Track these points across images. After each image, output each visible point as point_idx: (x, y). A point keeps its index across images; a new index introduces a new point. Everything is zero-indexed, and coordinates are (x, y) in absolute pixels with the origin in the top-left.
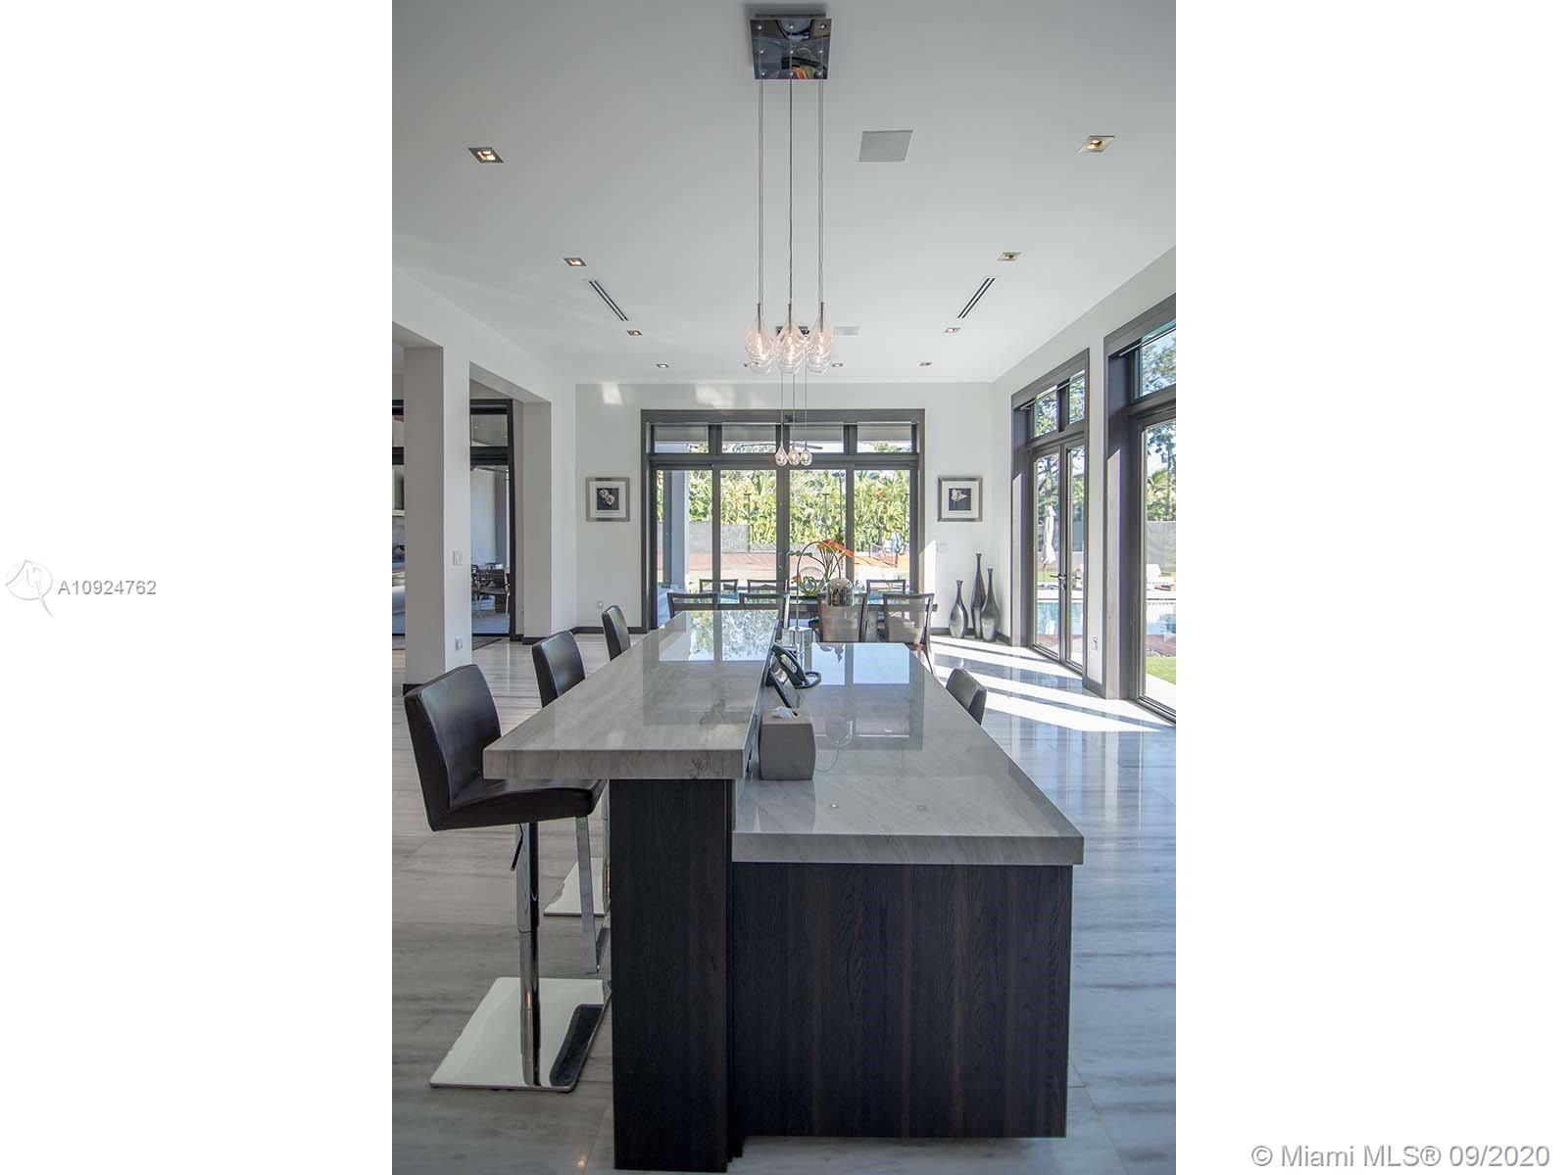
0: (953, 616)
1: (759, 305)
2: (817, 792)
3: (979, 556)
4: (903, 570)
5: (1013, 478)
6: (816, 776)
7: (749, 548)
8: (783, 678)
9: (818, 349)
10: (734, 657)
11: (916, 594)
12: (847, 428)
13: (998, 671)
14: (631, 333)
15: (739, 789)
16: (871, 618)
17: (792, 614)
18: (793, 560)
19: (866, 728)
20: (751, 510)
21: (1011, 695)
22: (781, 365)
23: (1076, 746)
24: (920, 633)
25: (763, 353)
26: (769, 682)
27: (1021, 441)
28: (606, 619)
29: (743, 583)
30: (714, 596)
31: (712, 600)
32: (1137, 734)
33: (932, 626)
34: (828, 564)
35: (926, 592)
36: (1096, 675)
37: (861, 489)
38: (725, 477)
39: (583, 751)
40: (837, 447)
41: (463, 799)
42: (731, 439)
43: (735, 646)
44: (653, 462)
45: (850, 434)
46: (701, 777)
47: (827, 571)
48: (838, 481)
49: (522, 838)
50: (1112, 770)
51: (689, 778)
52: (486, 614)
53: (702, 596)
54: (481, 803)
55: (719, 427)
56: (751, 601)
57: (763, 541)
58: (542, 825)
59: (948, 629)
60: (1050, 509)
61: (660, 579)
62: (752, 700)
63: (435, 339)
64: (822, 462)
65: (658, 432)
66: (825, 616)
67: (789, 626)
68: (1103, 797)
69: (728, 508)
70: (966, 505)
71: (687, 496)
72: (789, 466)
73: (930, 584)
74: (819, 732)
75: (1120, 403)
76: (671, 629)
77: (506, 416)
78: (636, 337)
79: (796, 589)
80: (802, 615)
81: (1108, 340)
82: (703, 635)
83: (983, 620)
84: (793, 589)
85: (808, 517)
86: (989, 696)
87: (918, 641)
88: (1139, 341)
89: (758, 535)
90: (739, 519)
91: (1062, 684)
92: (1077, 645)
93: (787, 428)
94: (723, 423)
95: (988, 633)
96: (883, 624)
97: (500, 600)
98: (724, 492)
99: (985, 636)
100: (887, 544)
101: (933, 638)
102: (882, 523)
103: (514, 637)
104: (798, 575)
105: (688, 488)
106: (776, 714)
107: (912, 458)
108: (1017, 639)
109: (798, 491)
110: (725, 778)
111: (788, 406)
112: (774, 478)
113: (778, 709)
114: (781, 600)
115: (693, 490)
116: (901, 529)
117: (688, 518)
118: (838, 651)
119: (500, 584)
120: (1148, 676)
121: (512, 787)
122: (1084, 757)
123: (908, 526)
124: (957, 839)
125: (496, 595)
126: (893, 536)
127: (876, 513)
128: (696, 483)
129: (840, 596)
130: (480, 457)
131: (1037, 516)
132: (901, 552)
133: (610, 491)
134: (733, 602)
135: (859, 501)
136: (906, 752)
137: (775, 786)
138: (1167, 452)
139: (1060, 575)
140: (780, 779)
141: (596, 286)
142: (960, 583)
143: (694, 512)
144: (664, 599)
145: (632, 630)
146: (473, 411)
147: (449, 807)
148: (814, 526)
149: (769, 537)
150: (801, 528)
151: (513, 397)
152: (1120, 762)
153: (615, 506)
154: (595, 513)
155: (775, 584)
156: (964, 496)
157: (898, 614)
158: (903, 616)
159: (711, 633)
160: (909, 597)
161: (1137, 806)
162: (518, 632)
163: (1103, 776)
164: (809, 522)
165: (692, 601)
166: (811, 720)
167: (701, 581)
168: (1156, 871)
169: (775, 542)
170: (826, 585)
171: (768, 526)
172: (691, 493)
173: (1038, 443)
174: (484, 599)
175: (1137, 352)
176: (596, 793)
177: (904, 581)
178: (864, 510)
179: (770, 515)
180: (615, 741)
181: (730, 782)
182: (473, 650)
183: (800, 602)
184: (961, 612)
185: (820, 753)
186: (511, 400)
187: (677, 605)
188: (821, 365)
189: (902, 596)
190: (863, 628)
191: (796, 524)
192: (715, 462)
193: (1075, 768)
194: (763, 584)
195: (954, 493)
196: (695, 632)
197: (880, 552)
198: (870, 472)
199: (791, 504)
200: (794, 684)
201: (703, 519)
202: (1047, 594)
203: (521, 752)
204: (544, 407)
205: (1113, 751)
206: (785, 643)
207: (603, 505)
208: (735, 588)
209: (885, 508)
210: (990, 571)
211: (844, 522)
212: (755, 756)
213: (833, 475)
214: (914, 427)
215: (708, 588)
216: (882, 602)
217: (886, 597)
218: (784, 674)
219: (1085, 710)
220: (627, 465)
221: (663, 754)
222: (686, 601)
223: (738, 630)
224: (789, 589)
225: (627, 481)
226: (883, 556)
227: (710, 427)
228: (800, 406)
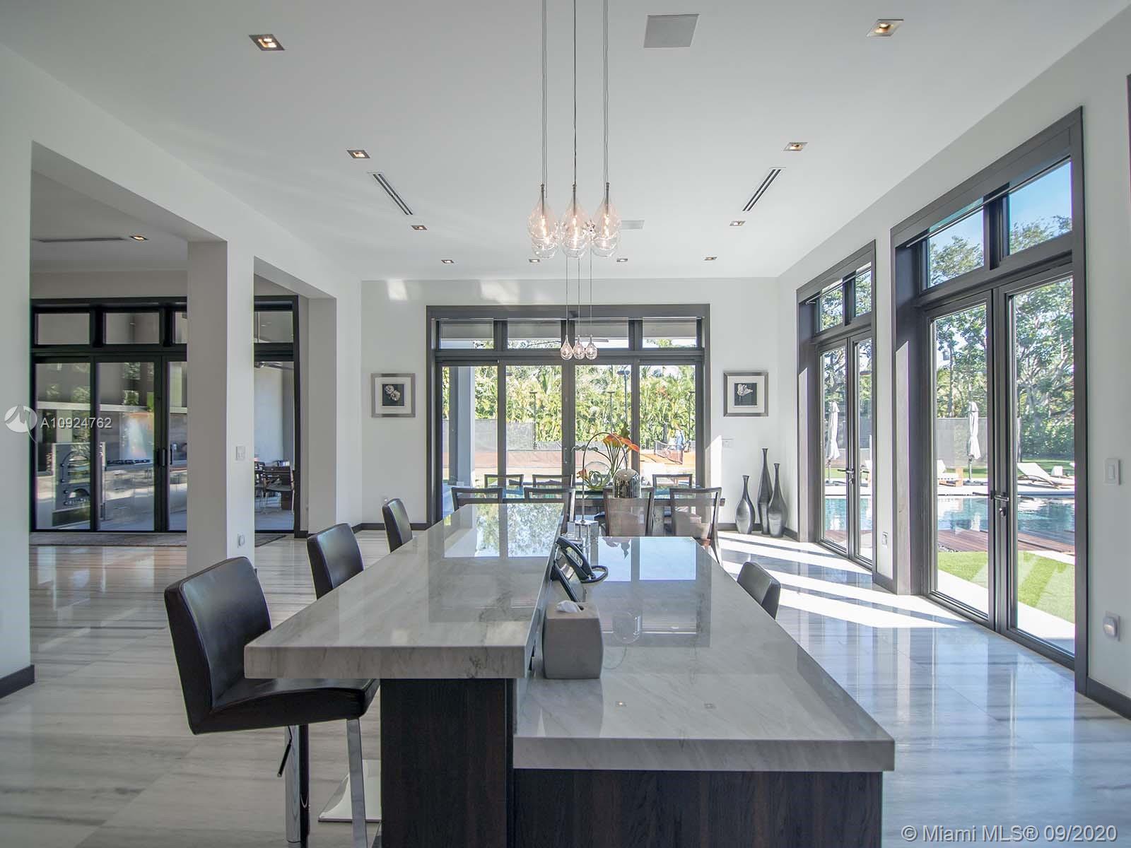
0: (740, 511)
1: (543, 185)
2: (606, 693)
3: (765, 451)
4: (689, 465)
5: (799, 371)
6: (604, 675)
7: (535, 445)
8: (570, 574)
9: (604, 231)
10: (520, 554)
11: (702, 489)
12: (632, 323)
13: (786, 566)
14: (416, 228)
15: (520, 689)
16: (658, 513)
17: (578, 509)
18: (579, 454)
19: (651, 625)
20: (538, 406)
21: (799, 590)
22: (566, 249)
23: (866, 642)
24: (707, 528)
25: (548, 235)
26: (554, 576)
27: (807, 335)
28: (387, 513)
29: (528, 479)
30: (499, 490)
31: (496, 494)
32: (930, 630)
33: (719, 522)
34: (614, 459)
35: (713, 486)
36: (886, 569)
37: (645, 388)
38: (510, 375)
39: (352, 649)
40: (624, 343)
41: (227, 700)
42: (516, 336)
43: (522, 544)
44: (438, 359)
45: (635, 329)
46: (479, 677)
47: (613, 465)
48: (623, 380)
49: (290, 741)
50: (904, 667)
51: (466, 677)
52: (271, 511)
53: (486, 491)
54: (246, 704)
55: (505, 323)
56: (536, 497)
57: (548, 439)
58: (312, 727)
59: (735, 524)
60: (835, 405)
61: (446, 475)
62: (535, 595)
63: (218, 232)
64: (606, 357)
65: (444, 328)
66: (612, 511)
67: (574, 519)
68: (896, 694)
69: (514, 407)
70: (752, 399)
71: (473, 393)
72: (575, 361)
73: (716, 478)
74: (606, 628)
75: (908, 294)
76: (457, 525)
77: (291, 313)
78: (421, 232)
79: (582, 484)
80: (588, 510)
81: (895, 231)
82: (490, 533)
83: (770, 515)
84: (579, 484)
85: (594, 415)
86: (783, 592)
87: (705, 536)
88: (926, 232)
89: (544, 433)
90: (524, 418)
91: (851, 579)
92: (866, 539)
93: (572, 323)
94: (509, 319)
95: (775, 529)
96: (670, 519)
97: (286, 497)
98: (510, 390)
99: (772, 532)
100: (672, 442)
101: (720, 534)
102: (667, 421)
103: (299, 533)
104: (584, 470)
105: (474, 386)
106: (560, 608)
107: (698, 353)
108: (804, 534)
109: (584, 389)
110: (506, 677)
111: (573, 301)
112: (559, 377)
113: (562, 603)
114: (567, 494)
115: (479, 388)
116: (686, 426)
117: (474, 416)
118: (625, 547)
119: (286, 482)
120: (940, 572)
121: (282, 686)
122: (875, 654)
123: (692, 423)
124: (757, 743)
125: (282, 492)
126: (678, 433)
127: (661, 410)
128: (481, 379)
129: (627, 488)
130: (265, 353)
131: (823, 413)
132: (686, 449)
133: (396, 387)
134: (518, 497)
135: (643, 399)
136: (698, 649)
137: (559, 686)
138: (949, 350)
139: (848, 469)
140: (565, 678)
141: (380, 179)
142: (746, 478)
143: (481, 411)
144: (449, 497)
145: (415, 527)
146: (258, 308)
147: (211, 709)
148: (599, 424)
149: (554, 436)
150: (586, 425)
151: (299, 293)
152: (912, 658)
153: (400, 402)
154: (380, 409)
155: (560, 480)
156: (750, 391)
157: (684, 509)
158: (690, 510)
159: (497, 530)
160: (697, 491)
161: (931, 704)
162: (302, 529)
163: (895, 675)
164: (594, 420)
165: (478, 496)
166: (598, 615)
167: (487, 476)
168: (959, 773)
169: (560, 439)
170: (612, 480)
171: (553, 424)
172: (478, 392)
173: (824, 337)
174: (270, 496)
175: (924, 243)
176: (369, 693)
177: (690, 476)
178: (649, 408)
179: (555, 413)
180: (399, 639)
181: (511, 682)
182: (256, 546)
183: (585, 496)
184: (747, 507)
185: (607, 650)
186: (297, 296)
187: (463, 498)
188: (607, 248)
189: (688, 490)
190: (650, 523)
191: (582, 422)
192: (500, 357)
193: (865, 663)
194: (548, 480)
195: (740, 388)
196: (481, 528)
197: (666, 449)
198: (654, 368)
199: (577, 401)
200: (580, 578)
201: (490, 417)
202: (835, 490)
203: (286, 649)
204: (329, 303)
205: (904, 647)
206: (571, 537)
207: (388, 401)
208: (520, 484)
209: (670, 406)
210: (777, 466)
211: (629, 419)
212: (539, 653)
213: (619, 373)
214: (699, 322)
215: (494, 483)
216: (668, 497)
217: (673, 491)
218: (571, 570)
219: (875, 606)
220: (414, 362)
221: (437, 651)
222: (472, 496)
223: (525, 528)
224: (574, 484)
225: (413, 377)
226: (668, 453)
227: (496, 323)
228: (585, 301)
